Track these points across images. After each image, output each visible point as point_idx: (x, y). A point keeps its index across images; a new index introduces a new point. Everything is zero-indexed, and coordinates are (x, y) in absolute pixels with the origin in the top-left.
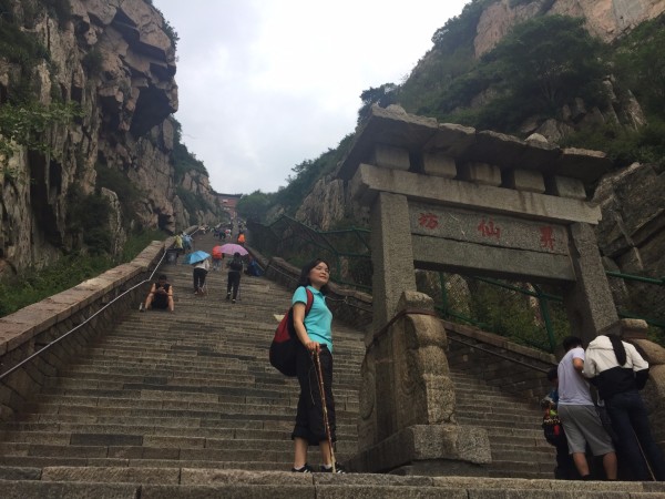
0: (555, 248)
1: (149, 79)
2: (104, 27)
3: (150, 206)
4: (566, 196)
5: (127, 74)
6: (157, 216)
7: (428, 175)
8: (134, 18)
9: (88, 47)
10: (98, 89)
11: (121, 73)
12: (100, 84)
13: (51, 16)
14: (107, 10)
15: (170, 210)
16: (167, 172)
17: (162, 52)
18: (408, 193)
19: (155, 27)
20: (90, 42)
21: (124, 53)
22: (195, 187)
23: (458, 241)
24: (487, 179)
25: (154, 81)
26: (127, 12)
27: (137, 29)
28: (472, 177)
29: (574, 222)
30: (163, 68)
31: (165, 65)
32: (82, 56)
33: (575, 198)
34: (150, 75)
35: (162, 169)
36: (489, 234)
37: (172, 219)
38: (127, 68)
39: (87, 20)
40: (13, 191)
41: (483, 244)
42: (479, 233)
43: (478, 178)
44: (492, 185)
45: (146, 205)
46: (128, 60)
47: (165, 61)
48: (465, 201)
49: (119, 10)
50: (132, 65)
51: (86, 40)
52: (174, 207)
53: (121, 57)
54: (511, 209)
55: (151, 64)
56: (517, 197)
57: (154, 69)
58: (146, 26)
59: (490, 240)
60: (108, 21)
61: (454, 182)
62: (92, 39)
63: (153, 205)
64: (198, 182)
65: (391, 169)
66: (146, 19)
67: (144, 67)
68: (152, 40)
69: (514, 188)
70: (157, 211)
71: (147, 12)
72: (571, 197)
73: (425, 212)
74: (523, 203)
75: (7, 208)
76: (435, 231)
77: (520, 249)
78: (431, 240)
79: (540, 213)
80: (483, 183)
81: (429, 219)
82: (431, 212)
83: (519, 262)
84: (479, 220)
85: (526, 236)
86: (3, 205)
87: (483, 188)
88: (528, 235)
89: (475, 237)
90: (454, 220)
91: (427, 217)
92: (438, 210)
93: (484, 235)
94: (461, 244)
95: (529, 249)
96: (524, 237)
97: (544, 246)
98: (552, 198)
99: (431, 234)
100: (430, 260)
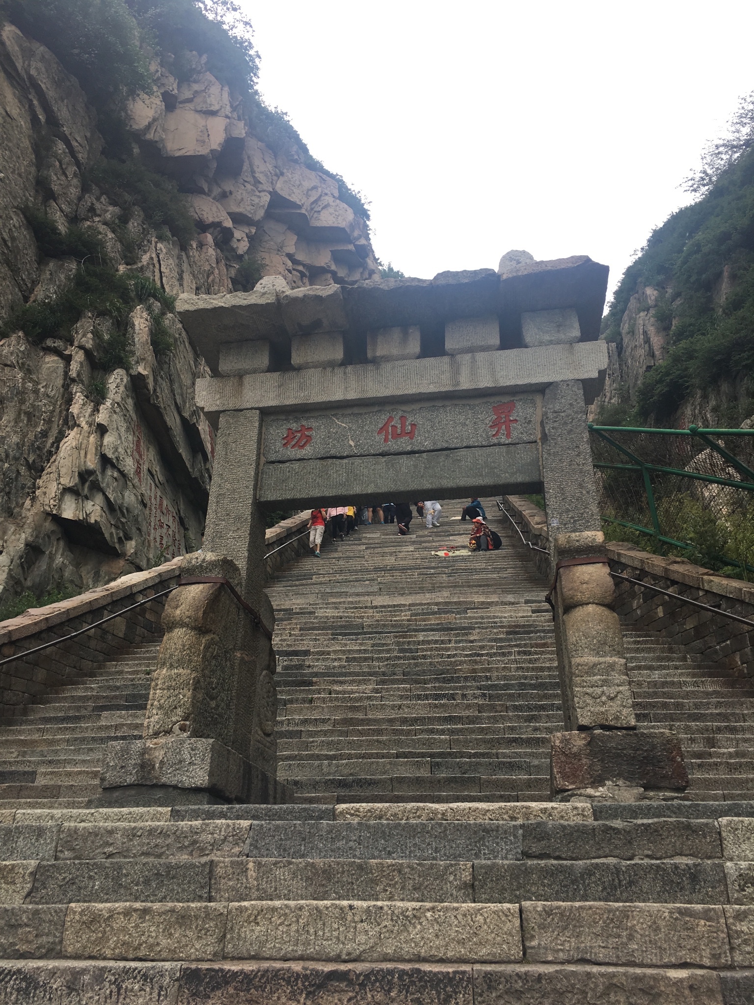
0: (515, 434)
1: (333, 273)
2: (257, 224)
4: (541, 344)
5: (302, 275)
7: (298, 369)
8: (294, 198)
9: (240, 258)
11: (293, 277)
13: (160, 238)
14: (256, 200)
17: (343, 230)
18: (261, 405)
19: (329, 199)
20: (240, 252)
21: (291, 249)
23: (341, 458)
24: (395, 351)
25: (341, 274)
26: (284, 194)
27: (303, 211)
28: (370, 355)
29: (550, 384)
30: (349, 251)
31: (351, 247)
32: (233, 273)
33: (558, 342)
34: (333, 267)
36: (396, 436)
38: (301, 268)
39: (229, 224)
40: (116, 474)
41: (383, 455)
42: (379, 438)
43: (378, 354)
44: (404, 358)
46: (299, 257)
47: (350, 242)
48: (352, 395)
49: (274, 194)
50: (307, 261)
51: (234, 250)
53: (290, 256)
54: (432, 389)
55: (333, 253)
56: (446, 367)
57: (337, 257)
58: (316, 202)
59: (404, 444)
60: (260, 214)
61: (339, 371)
62: (242, 247)
65: (240, 376)
66: (314, 192)
67: (324, 259)
68: (326, 219)
69: (443, 354)
71: (315, 182)
72: (551, 342)
73: (294, 426)
74: (456, 373)
75: (111, 497)
76: (307, 451)
77: (449, 449)
78: (296, 465)
79: (485, 383)
80: (387, 359)
81: (299, 435)
82: (304, 423)
83: (441, 471)
84: (383, 417)
85: (464, 425)
86: (104, 494)
87: (387, 367)
88: (467, 422)
89: (371, 445)
90: (340, 426)
91: (297, 432)
92: (316, 417)
93: (386, 440)
94: (345, 461)
95: (465, 444)
96: (459, 428)
97: (494, 435)
98: (512, 354)
99: (298, 456)
100: (288, 496)
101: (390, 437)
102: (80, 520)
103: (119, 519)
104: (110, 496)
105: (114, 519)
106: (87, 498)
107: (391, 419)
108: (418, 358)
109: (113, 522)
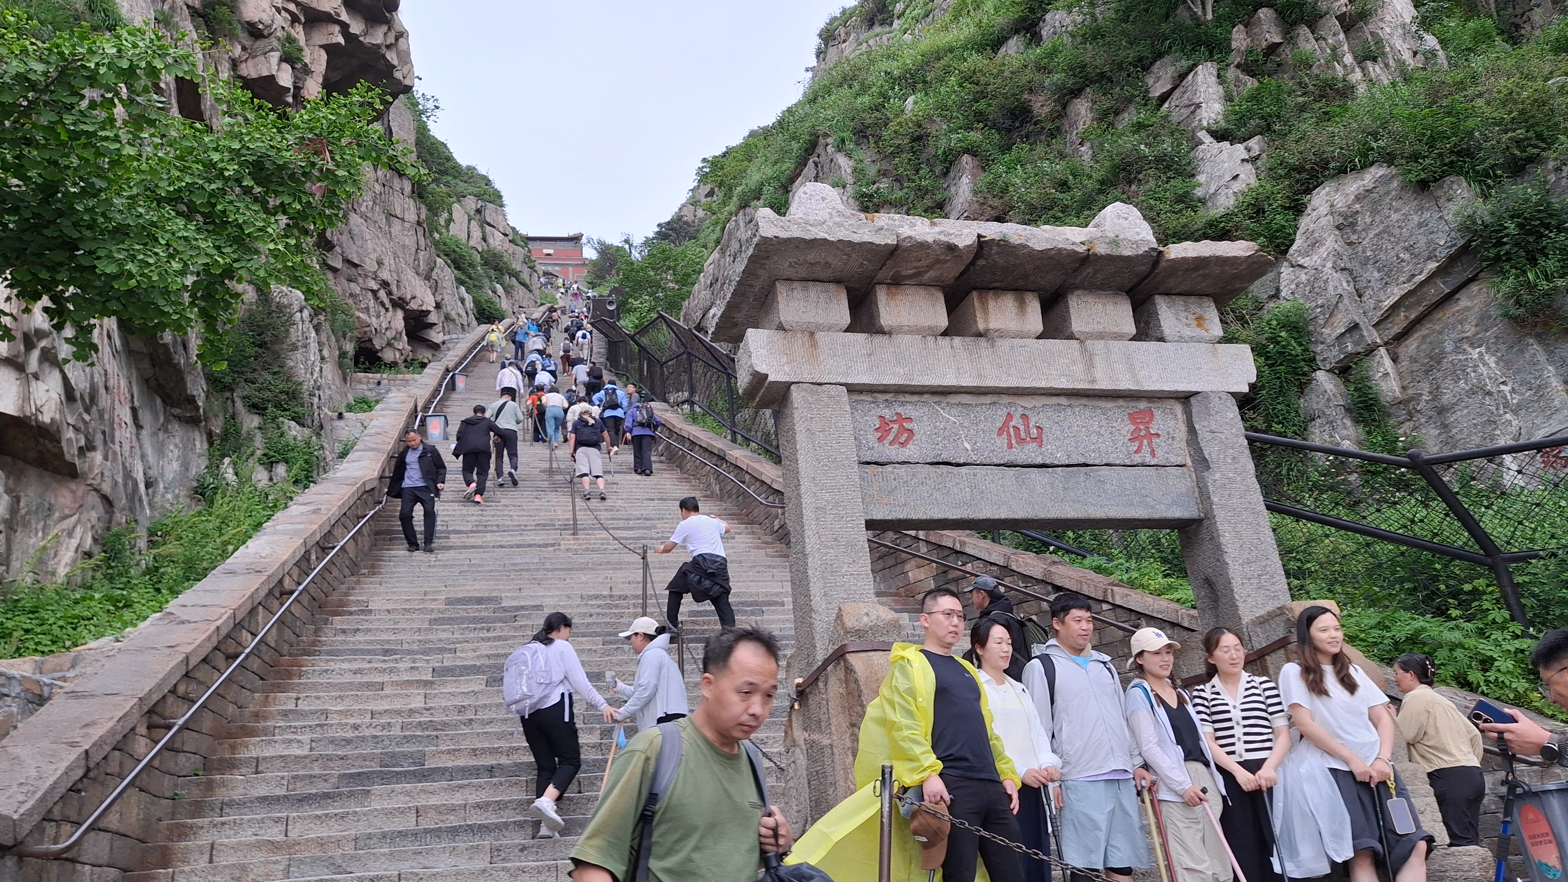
0: (1159, 453)
1: (344, 27)
3: (382, 294)
4: (1181, 339)
5: (295, 19)
6: (400, 314)
7: (889, 333)
10: (234, 64)
11: (281, 20)
12: (237, 51)
15: (424, 299)
16: (411, 216)
18: (850, 381)
22: (477, 234)
23: (958, 465)
24: (1012, 326)
25: (356, 27)
28: (981, 326)
29: (1194, 393)
33: (1200, 341)
35: (398, 212)
36: (1021, 441)
37: (433, 318)
38: (293, 8)
41: (1009, 465)
42: (1000, 442)
43: (992, 325)
44: (1022, 335)
45: (374, 292)
48: (968, 379)
52: (435, 289)
54: (1064, 383)
56: (1076, 355)
59: (1029, 453)
61: (945, 342)
63: (389, 293)
64: (484, 223)
65: (811, 333)
69: (1071, 337)
70: (399, 303)
72: (1192, 339)
73: (887, 413)
74: (1090, 365)
75: (72, 377)
76: (910, 452)
77: (1086, 465)
78: (902, 470)
79: (1125, 383)
80: (1002, 334)
81: (896, 426)
82: (900, 410)
83: (1084, 494)
84: (999, 413)
85: (1099, 434)
86: (62, 371)
87: (1004, 345)
88: (1102, 432)
89: (993, 451)
90: (948, 421)
91: (892, 421)
92: (914, 404)
93: (1010, 446)
94: (964, 470)
95: (1105, 462)
96: (1094, 438)
97: (1136, 452)
98: (1148, 347)
99: (901, 459)
100: (901, 516)
101: (1013, 442)
102: (25, 416)
103: (80, 415)
104: (69, 375)
105: (73, 415)
106: (36, 377)
107: (1010, 416)
108: (1039, 337)
109: (70, 421)
